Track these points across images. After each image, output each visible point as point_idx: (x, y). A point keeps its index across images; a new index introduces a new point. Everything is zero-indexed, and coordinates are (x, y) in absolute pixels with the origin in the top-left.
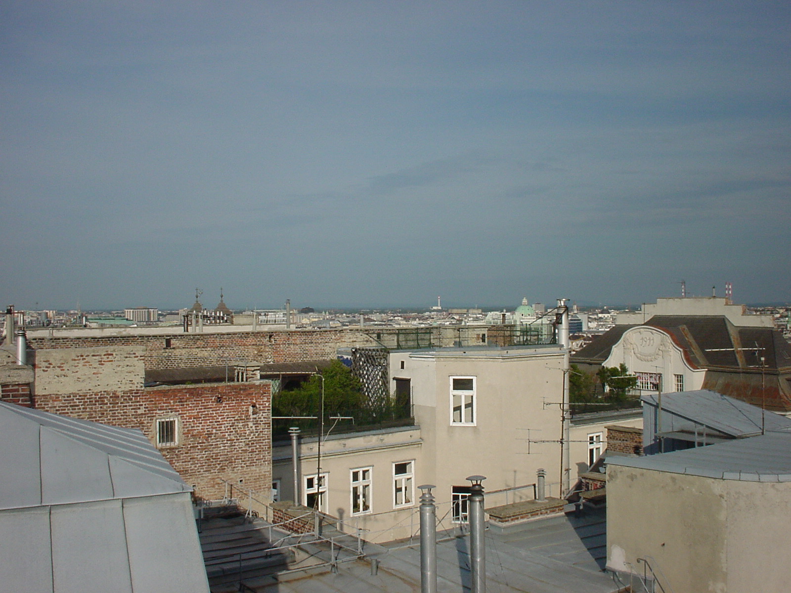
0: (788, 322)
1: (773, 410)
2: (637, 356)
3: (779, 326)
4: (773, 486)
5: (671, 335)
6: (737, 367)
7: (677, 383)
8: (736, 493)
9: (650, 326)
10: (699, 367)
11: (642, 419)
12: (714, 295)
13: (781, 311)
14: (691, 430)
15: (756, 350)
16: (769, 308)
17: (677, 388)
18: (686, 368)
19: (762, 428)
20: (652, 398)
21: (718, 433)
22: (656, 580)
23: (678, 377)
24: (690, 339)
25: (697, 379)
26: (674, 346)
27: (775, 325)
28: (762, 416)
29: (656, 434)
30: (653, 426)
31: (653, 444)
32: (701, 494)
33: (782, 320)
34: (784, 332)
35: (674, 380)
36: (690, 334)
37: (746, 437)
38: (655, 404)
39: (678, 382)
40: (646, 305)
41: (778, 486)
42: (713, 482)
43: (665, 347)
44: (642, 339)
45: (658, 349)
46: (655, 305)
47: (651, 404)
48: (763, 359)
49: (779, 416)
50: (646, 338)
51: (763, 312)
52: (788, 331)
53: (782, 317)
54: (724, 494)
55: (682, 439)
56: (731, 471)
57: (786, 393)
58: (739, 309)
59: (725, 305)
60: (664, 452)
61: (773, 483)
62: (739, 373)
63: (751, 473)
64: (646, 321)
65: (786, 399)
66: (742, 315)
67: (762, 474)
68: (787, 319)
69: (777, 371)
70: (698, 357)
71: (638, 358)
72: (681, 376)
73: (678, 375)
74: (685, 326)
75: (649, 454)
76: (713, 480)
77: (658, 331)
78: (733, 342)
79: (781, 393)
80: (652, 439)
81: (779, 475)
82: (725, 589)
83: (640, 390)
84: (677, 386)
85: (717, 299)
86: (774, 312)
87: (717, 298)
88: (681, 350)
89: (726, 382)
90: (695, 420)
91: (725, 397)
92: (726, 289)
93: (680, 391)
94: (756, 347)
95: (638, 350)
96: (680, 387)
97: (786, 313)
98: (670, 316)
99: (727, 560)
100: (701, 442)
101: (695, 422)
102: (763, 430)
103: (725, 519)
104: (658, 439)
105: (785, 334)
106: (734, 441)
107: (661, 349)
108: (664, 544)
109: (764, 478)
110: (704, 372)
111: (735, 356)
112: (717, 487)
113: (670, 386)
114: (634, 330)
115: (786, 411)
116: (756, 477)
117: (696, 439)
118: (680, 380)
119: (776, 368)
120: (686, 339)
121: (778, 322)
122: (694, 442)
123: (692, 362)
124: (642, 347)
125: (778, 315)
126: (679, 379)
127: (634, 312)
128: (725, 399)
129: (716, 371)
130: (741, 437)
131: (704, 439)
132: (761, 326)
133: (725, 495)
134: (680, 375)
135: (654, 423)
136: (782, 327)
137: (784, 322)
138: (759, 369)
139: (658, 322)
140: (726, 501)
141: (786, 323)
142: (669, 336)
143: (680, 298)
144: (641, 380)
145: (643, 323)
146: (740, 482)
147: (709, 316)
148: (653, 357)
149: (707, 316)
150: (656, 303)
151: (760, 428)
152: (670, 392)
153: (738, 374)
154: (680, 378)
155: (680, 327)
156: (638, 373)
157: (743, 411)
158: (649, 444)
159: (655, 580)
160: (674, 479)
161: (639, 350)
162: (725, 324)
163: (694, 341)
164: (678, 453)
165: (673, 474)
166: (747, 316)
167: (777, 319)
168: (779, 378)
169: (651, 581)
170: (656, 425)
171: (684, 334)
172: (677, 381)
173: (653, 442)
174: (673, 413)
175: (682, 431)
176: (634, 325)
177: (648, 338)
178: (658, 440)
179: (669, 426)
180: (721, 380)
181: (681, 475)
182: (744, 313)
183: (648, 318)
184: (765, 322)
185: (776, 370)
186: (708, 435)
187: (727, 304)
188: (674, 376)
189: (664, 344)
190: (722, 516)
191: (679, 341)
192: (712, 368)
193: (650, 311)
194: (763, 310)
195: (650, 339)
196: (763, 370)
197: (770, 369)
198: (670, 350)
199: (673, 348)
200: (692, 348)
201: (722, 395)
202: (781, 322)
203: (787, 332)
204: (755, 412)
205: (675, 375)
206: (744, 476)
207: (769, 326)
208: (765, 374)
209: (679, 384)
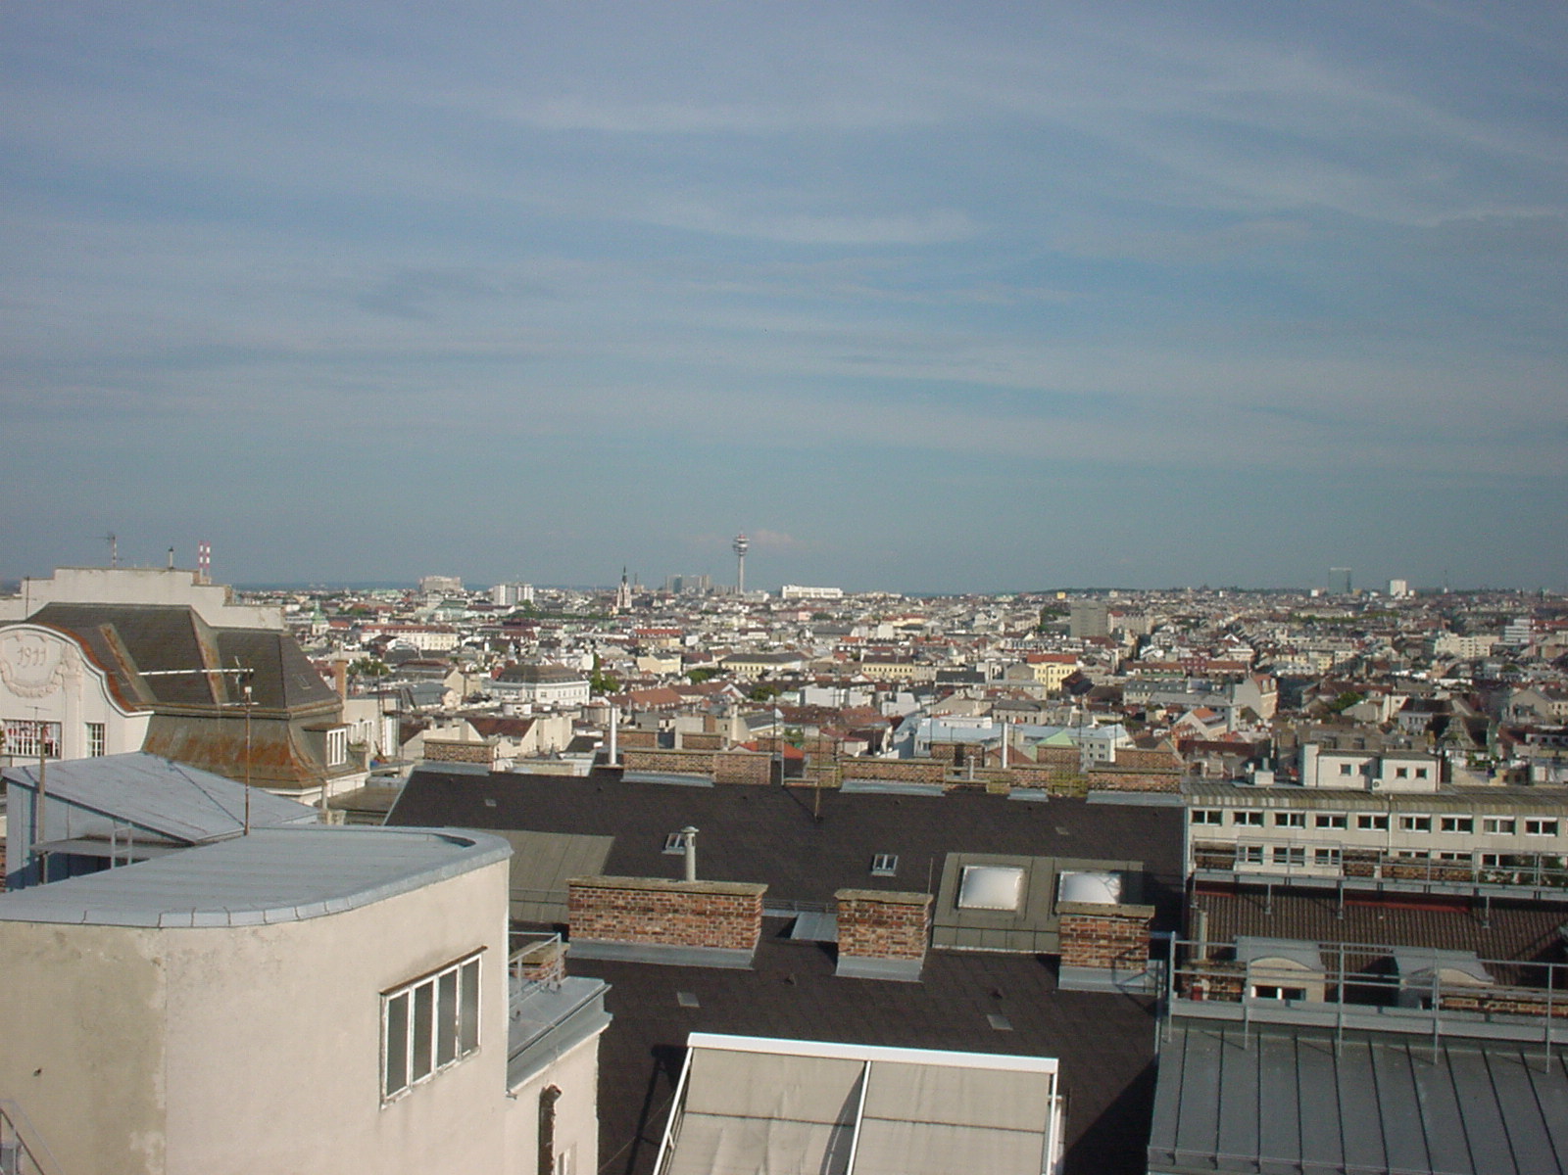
0: (313, 619)
1: (267, 787)
2: (9, 688)
3: (295, 628)
4: (255, 933)
5: (83, 643)
6: (213, 706)
7: (91, 741)
8: (185, 952)
9: (38, 624)
10: (137, 708)
11: (5, 817)
12: (171, 565)
13: (302, 599)
14: (102, 833)
15: (237, 673)
16: (280, 592)
17: (91, 750)
18: (112, 709)
19: (244, 823)
20: (27, 772)
21: (158, 837)
22: (22, 1147)
23: (94, 729)
24: (121, 651)
25: (132, 730)
26: (87, 666)
27: (285, 626)
28: (245, 798)
29: (33, 846)
30: (27, 830)
31: (27, 868)
32: (116, 961)
33: (303, 615)
34: (307, 640)
35: (86, 735)
36: (120, 641)
37: (214, 842)
38: (32, 784)
39: (94, 738)
40: (31, 582)
41: (264, 932)
42: (140, 936)
43: (69, 668)
44: (21, 651)
45: (53, 673)
46: (51, 582)
47: (24, 786)
48: (248, 690)
49: (278, 798)
50: (29, 649)
51: (266, 601)
52: (313, 637)
53: (302, 610)
54: (162, 956)
55: (86, 853)
56: (175, 910)
57: (302, 753)
58: (218, 594)
59: (192, 585)
60: (49, 881)
61: (255, 928)
62: (215, 717)
63: (215, 911)
64: (29, 615)
65: (302, 765)
66: (225, 605)
67: (234, 911)
68: (312, 614)
69: (286, 713)
70: (134, 687)
71: (10, 689)
72: (101, 726)
73: (94, 725)
74: (111, 626)
75: (17, 888)
76: (140, 931)
77: (58, 637)
78: (205, 658)
79: (293, 754)
80: (24, 857)
81: (267, 912)
82: (163, 1143)
83: (11, 756)
84: (91, 747)
85: (177, 573)
86: (289, 601)
87: (179, 570)
88: (102, 673)
89: (190, 736)
90: (115, 814)
91: (177, 765)
92: (201, 554)
93: (99, 754)
94: (237, 668)
95: (12, 675)
96: (99, 747)
97: (310, 604)
98: (82, 604)
99: (166, 1088)
100: (121, 856)
101: (114, 817)
102: (246, 827)
103: (162, 1006)
104: (37, 856)
105: (308, 642)
106: (189, 851)
107: (60, 671)
108: (39, 1071)
109: (237, 918)
110: (148, 718)
111: (209, 685)
112: (148, 945)
113: (77, 746)
114: (7, 630)
115: (301, 788)
116: (223, 918)
117: (113, 851)
118: (99, 734)
119: (285, 707)
120: (114, 651)
121: (295, 620)
122: (109, 858)
123: (123, 696)
124: (19, 667)
125: (296, 608)
126: (97, 732)
127: (11, 595)
128: (177, 769)
129: (171, 715)
130: (203, 843)
131: (129, 851)
132: (259, 627)
133: (164, 958)
134: (99, 725)
135: (29, 824)
136: (302, 630)
137: (307, 619)
138: (241, 708)
139: (57, 617)
140: (165, 970)
141: (310, 622)
142: (77, 644)
143: (102, 570)
144: (18, 737)
145: (24, 618)
146: (193, 930)
147: (159, 606)
148: (44, 689)
149: (155, 606)
150: (52, 578)
151: (242, 823)
152: (77, 757)
153: (212, 721)
154: (99, 729)
155: (102, 628)
156: (10, 721)
157: (209, 791)
158: (19, 868)
159: (20, 1147)
160: (60, 936)
161: (15, 675)
162: (192, 624)
163: (128, 655)
164: (74, 882)
165: (57, 926)
166: (233, 608)
167: (294, 613)
168: (290, 725)
169: (11, 1150)
170: (33, 826)
171: (108, 642)
172: (91, 737)
173: (26, 864)
174: (69, 802)
175: (89, 838)
176: (5, 621)
177: (33, 650)
178: (37, 859)
179: (61, 828)
180: (181, 732)
181: (76, 926)
182: (228, 601)
183: (35, 608)
184: (266, 618)
185: (284, 710)
186: (137, 842)
187: (196, 583)
188: (86, 727)
189: (66, 662)
190: (156, 1002)
191: (98, 657)
192: (164, 709)
193: (40, 594)
194: (269, 597)
195: (37, 652)
196: (249, 710)
197: (260, 709)
198: (78, 673)
199: (88, 670)
200: (124, 670)
201: (170, 762)
202: (301, 619)
203: (311, 639)
204: (231, 791)
205: (89, 724)
206: (200, 918)
207: (274, 628)
208: (251, 718)
209: (96, 741)
